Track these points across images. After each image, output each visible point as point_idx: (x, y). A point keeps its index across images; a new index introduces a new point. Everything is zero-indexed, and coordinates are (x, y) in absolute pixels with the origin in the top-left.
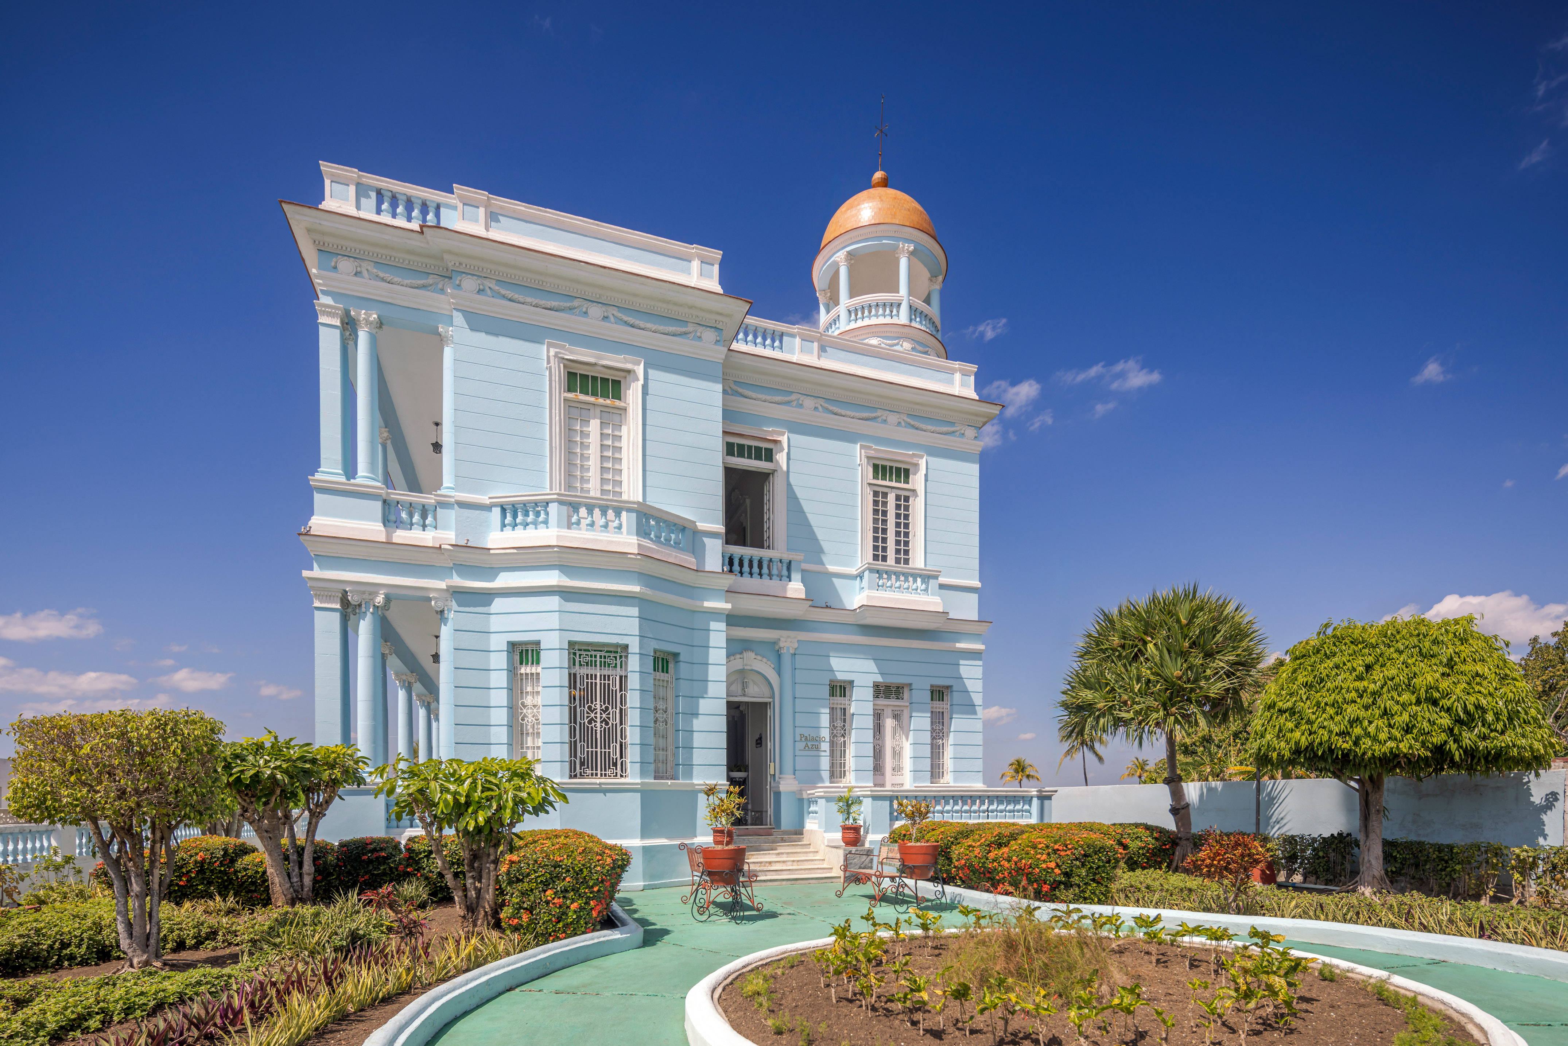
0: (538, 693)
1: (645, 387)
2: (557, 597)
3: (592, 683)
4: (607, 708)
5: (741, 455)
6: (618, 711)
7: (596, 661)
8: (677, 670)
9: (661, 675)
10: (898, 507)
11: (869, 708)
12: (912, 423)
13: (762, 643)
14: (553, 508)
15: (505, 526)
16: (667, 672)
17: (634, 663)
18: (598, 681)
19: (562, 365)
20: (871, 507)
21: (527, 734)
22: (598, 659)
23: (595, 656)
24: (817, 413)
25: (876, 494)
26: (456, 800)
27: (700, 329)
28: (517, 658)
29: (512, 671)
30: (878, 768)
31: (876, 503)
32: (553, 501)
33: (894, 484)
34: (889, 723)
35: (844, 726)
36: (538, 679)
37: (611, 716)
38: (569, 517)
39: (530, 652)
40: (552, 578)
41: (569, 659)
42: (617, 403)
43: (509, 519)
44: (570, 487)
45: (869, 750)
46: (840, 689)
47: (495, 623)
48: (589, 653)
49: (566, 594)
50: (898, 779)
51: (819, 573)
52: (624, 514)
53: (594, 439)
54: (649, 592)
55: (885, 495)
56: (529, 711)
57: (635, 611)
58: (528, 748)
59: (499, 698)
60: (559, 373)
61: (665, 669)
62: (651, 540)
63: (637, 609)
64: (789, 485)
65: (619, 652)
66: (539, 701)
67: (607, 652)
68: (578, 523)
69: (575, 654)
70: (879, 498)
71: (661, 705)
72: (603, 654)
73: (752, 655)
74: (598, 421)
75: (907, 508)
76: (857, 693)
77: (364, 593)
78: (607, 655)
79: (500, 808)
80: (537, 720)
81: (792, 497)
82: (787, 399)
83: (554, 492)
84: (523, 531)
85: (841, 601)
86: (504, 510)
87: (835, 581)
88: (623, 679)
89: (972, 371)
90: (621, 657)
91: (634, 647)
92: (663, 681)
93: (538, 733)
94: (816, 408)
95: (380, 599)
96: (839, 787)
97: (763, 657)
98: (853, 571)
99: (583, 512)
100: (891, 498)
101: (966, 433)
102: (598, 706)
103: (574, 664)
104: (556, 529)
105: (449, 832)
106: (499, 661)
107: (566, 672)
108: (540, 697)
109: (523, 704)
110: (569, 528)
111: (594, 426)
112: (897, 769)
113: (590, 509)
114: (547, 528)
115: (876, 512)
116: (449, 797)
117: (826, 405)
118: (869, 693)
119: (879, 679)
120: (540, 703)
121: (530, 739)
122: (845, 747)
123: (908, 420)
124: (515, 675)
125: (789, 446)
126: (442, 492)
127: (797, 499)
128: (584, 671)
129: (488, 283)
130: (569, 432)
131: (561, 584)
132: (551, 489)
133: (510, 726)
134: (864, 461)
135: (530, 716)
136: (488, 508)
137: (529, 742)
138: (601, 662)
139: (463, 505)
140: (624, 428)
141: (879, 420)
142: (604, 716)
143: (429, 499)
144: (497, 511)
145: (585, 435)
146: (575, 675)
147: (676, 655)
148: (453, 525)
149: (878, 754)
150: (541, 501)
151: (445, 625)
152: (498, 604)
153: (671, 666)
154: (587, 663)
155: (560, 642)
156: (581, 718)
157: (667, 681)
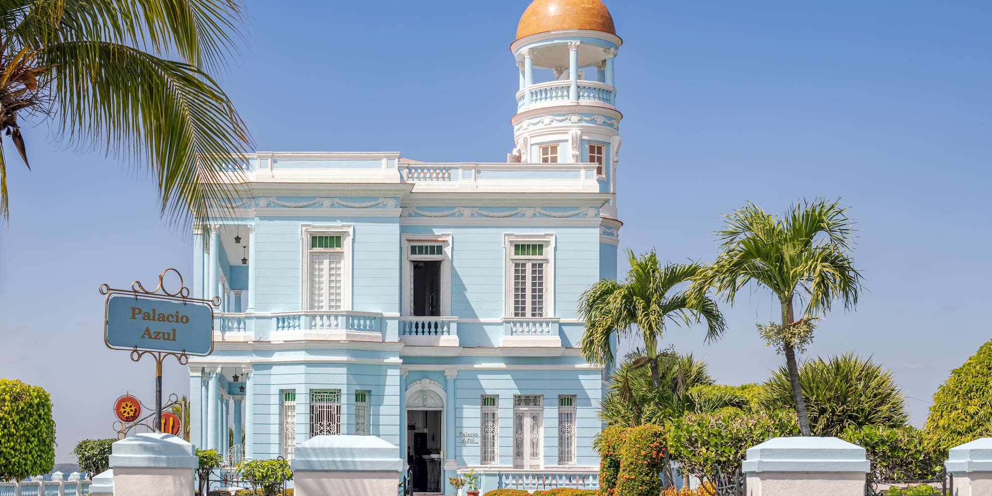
0: (294, 416)
1: (354, 240)
2: (304, 366)
3: (322, 411)
4: (330, 424)
5: (421, 253)
6: (336, 426)
7: (324, 399)
8: (370, 399)
9: (360, 403)
10: (534, 272)
11: (510, 413)
12: (544, 212)
13: (435, 372)
14: (302, 318)
15: (279, 328)
16: (364, 401)
17: (344, 399)
18: (325, 409)
19: (309, 235)
20: (513, 274)
21: (289, 438)
22: (325, 397)
23: (324, 396)
24: (474, 218)
25: (517, 265)
26: (262, 475)
27: (386, 200)
28: (284, 397)
29: (281, 404)
30: (519, 454)
31: (516, 271)
32: (302, 315)
33: (530, 257)
34: (527, 422)
35: (493, 425)
36: (294, 409)
37: (332, 428)
38: (311, 322)
39: (290, 394)
40: (301, 356)
41: (310, 398)
42: (338, 249)
43: (281, 324)
44: (312, 306)
45: (511, 442)
46: (489, 401)
47: (274, 379)
48: (321, 395)
49: (309, 364)
50: (535, 462)
51: (473, 323)
52: (339, 318)
53: (325, 272)
54: (353, 360)
55: (524, 265)
56: (290, 426)
57: (344, 370)
58: (289, 446)
59: (275, 419)
60: (307, 239)
61: (363, 400)
62: (355, 329)
63: (346, 368)
64: (453, 267)
65: (336, 393)
66: (295, 420)
67: (330, 393)
68: (315, 325)
69: (313, 395)
70: (519, 268)
71: (361, 420)
72: (328, 394)
73: (427, 381)
74: (328, 260)
75: (541, 272)
76: (501, 403)
77: (212, 367)
78: (330, 395)
79: (276, 478)
80: (294, 430)
81: (455, 275)
82: (452, 212)
83: (304, 311)
84: (287, 331)
85: (490, 341)
86: (278, 319)
87: (485, 327)
88: (339, 408)
89: (594, 167)
90: (337, 396)
91: (344, 391)
92: (362, 406)
93: (294, 438)
94: (472, 215)
95: (219, 370)
96: (487, 467)
97: (436, 381)
98: (499, 320)
99: (318, 318)
100: (529, 267)
101: (588, 213)
102: (325, 423)
103: (313, 400)
104: (304, 330)
105: (259, 487)
106: (275, 399)
107: (308, 406)
108: (295, 418)
109: (286, 422)
110: (311, 329)
111: (326, 262)
112: (534, 454)
113: (322, 317)
114: (300, 329)
115: (517, 277)
116: (260, 474)
117: (480, 212)
118: (511, 403)
119: (518, 393)
120: (295, 422)
121: (290, 440)
122: (494, 439)
123: (542, 211)
124: (283, 406)
125: (453, 242)
126: (248, 311)
127: (458, 276)
128: (318, 404)
129: (272, 200)
130: (312, 269)
131: (306, 360)
132: (302, 310)
133: (280, 434)
134: (508, 244)
135: (290, 428)
136: (271, 318)
137: (289, 442)
138: (327, 399)
139: (258, 318)
140: (342, 261)
141: (519, 215)
142: (328, 428)
143: (242, 315)
144: (275, 320)
145: (320, 270)
146: (313, 406)
147: (370, 392)
148: (253, 328)
149: (519, 445)
150: (297, 315)
151: (248, 380)
152: (275, 369)
153: (367, 397)
154: (319, 400)
155: (305, 390)
156: (317, 430)
157: (365, 407)
